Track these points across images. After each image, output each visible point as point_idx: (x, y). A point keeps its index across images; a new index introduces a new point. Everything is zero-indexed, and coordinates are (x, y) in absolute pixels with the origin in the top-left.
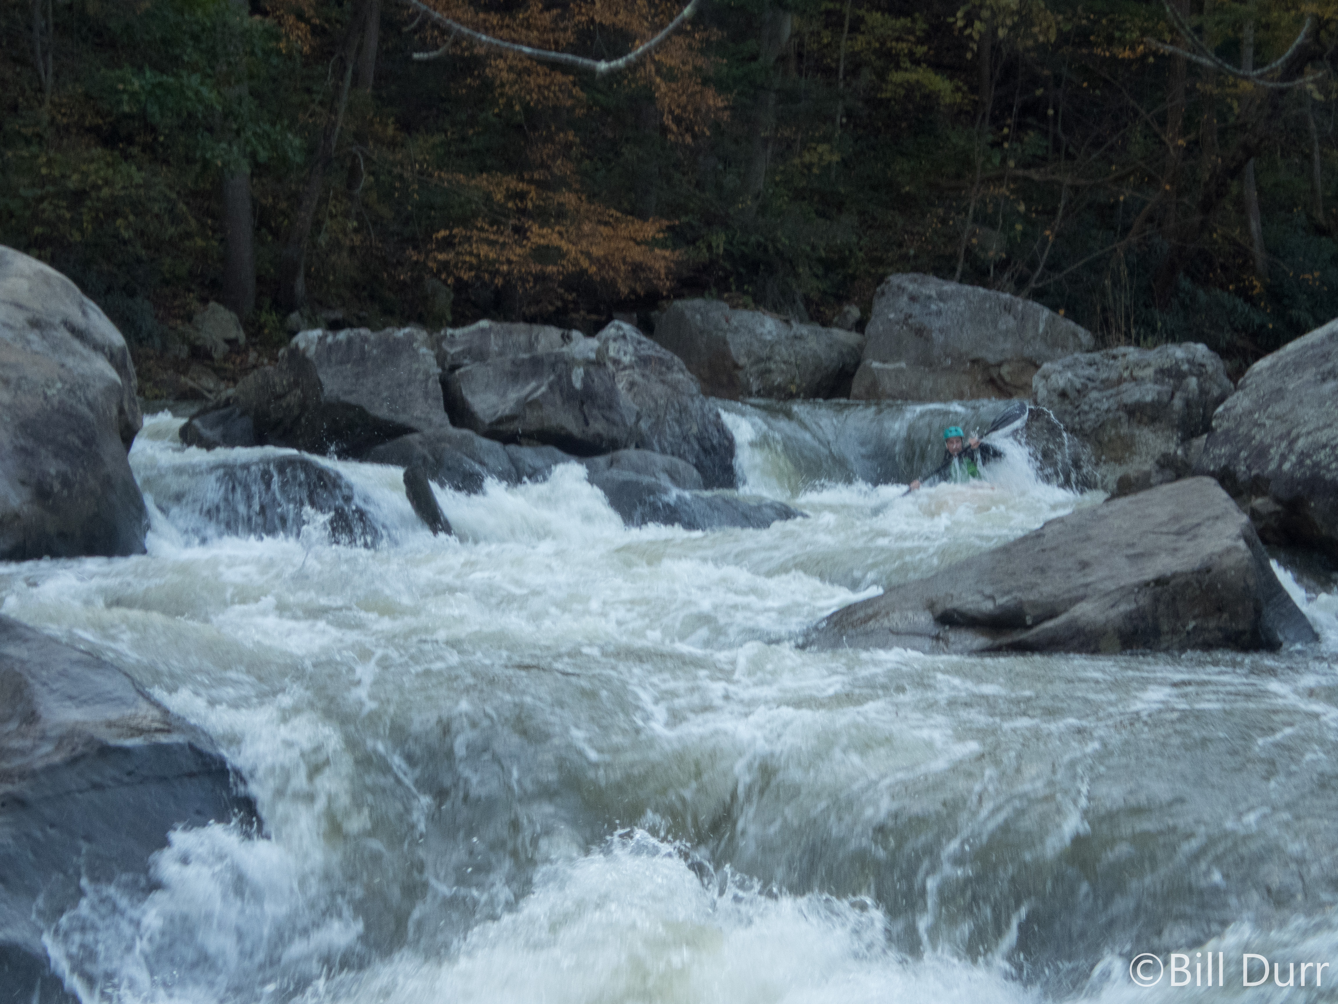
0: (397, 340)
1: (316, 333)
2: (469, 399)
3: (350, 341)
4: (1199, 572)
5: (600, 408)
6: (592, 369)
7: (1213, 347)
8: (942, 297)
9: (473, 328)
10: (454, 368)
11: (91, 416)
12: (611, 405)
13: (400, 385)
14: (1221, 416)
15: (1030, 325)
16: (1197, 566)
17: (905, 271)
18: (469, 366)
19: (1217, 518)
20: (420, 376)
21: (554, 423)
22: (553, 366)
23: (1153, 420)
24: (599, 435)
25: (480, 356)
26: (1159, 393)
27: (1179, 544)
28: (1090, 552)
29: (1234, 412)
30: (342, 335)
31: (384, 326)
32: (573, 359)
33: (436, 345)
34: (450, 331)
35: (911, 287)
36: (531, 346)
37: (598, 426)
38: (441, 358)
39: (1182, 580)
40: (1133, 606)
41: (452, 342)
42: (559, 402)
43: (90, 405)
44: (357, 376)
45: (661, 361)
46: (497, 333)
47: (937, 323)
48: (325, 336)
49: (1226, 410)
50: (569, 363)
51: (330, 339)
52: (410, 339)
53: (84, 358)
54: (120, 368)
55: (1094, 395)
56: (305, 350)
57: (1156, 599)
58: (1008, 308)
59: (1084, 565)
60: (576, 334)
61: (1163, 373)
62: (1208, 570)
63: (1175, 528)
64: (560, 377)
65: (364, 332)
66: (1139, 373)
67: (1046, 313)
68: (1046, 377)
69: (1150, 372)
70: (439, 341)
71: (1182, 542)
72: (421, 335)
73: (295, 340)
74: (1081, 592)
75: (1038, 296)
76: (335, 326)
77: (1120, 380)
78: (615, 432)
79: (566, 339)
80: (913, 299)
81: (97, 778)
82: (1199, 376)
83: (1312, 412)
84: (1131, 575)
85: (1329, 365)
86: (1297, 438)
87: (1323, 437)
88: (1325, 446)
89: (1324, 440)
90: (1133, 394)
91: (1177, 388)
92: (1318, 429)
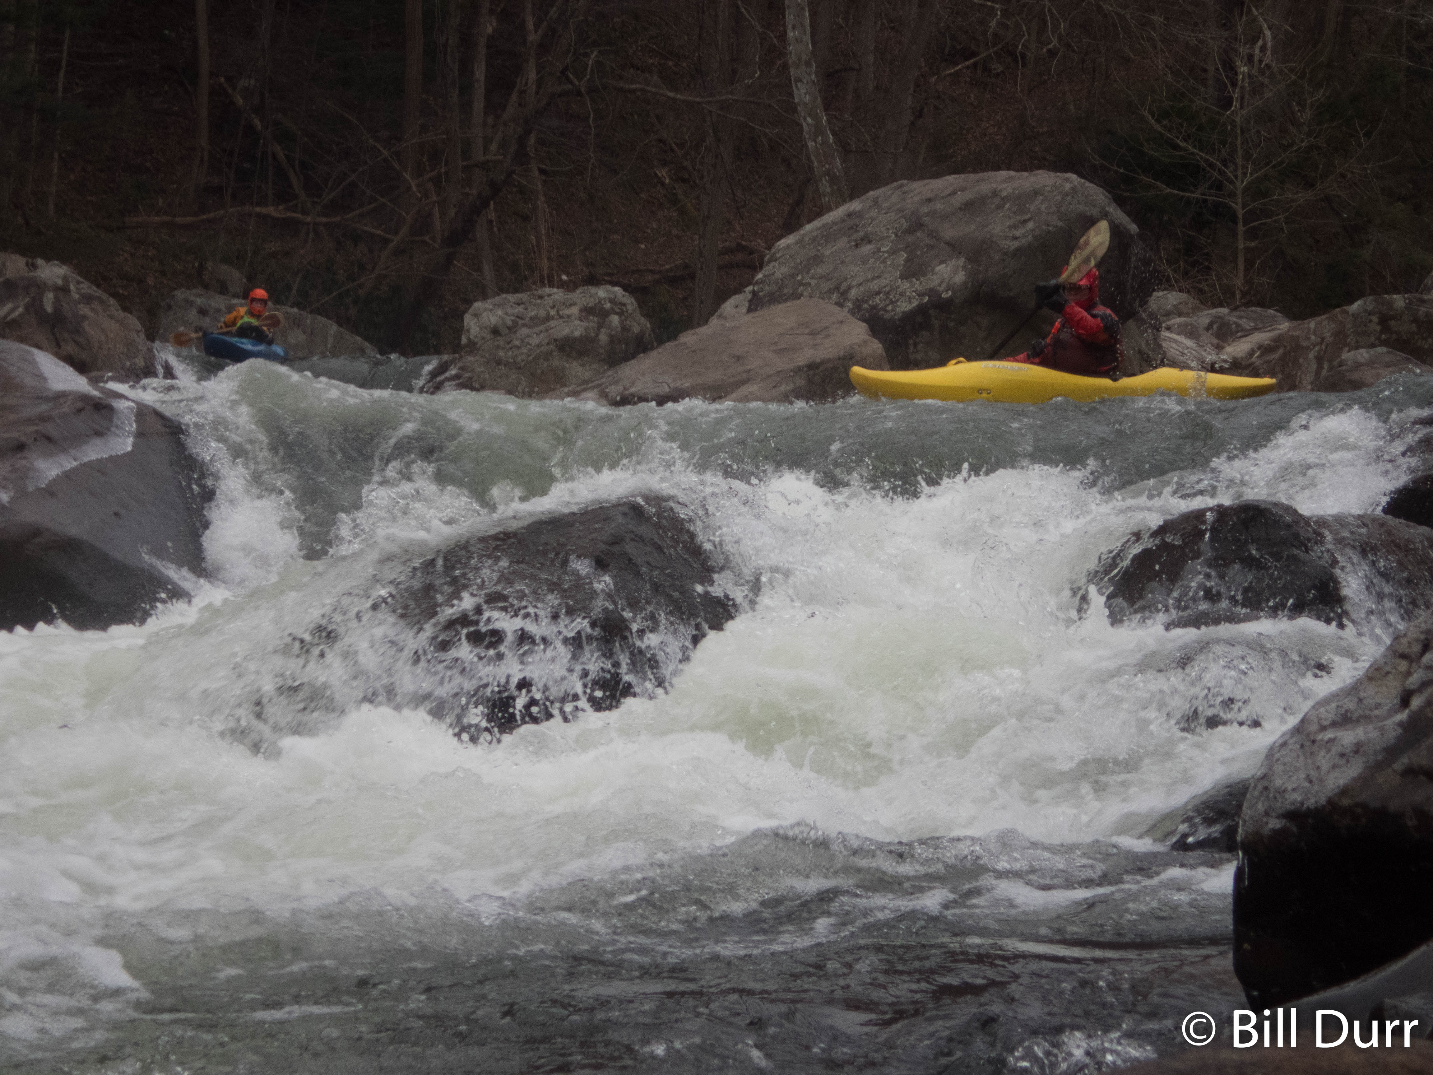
5: (69, 331)
6: (60, 295)
7: (628, 289)
12: (78, 329)
15: (319, 339)
16: (841, 354)
17: (189, 287)
19: (842, 322)
22: (27, 289)
23: (581, 354)
24: (71, 357)
26: (586, 329)
27: (818, 341)
29: (774, 277)
32: (44, 284)
45: (101, 300)
50: (41, 287)
58: (296, 323)
60: (39, 261)
61: (588, 311)
63: (808, 331)
64: (33, 300)
66: (566, 312)
67: (334, 328)
68: (477, 316)
69: (575, 310)
74: (744, 376)
75: (324, 311)
79: (32, 265)
82: (620, 314)
83: (856, 269)
84: (783, 364)
85: (862, 233)
86: (849, 288)
87: (875, 286)
88: (878, 293)
89: (876, 288)
90: (562, 330)
91: (600, 326)
92: (868, 281)
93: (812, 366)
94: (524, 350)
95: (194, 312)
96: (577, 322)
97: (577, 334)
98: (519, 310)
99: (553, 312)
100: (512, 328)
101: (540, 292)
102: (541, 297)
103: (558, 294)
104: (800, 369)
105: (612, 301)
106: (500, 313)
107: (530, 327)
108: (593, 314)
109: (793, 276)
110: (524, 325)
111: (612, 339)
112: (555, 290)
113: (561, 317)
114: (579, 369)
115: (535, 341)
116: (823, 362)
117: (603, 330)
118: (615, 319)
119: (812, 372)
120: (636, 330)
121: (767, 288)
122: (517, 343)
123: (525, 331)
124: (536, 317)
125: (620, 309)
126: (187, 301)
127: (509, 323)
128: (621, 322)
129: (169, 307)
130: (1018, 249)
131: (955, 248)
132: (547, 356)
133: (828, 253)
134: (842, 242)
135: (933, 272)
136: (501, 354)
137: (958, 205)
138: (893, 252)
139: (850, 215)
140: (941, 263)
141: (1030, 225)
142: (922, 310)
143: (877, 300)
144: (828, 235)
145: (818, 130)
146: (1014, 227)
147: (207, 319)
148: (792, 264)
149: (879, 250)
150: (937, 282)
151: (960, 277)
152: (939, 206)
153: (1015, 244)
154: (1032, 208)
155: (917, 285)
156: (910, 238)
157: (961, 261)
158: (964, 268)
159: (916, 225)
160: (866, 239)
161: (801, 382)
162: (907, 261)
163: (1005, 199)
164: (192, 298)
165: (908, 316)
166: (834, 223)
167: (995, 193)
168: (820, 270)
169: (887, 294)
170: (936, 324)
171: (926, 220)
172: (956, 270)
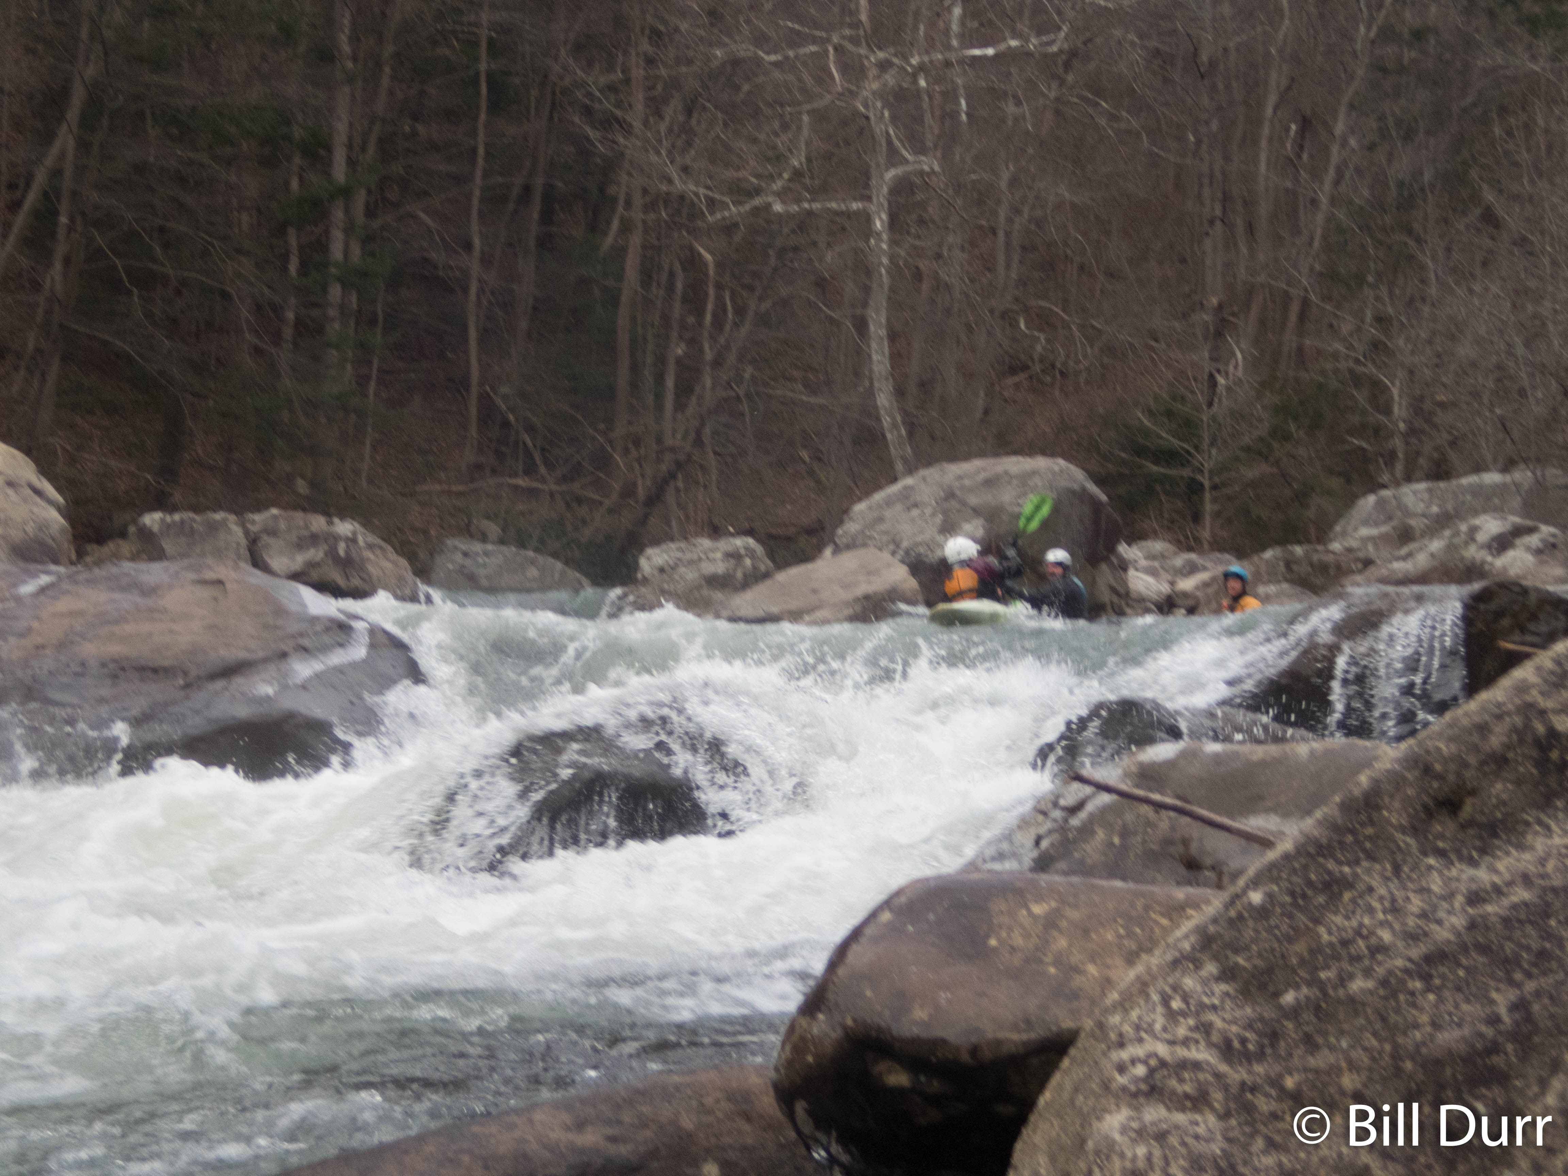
0: (215, 521)
1: (157, 516)
2: (269, 561)
3: (182, 522)
4: (889, 591)
5: (356, 570)
6: (350, 545)
7: (758, 539)
9: (267, 513)
10: (256, 540)
12: (362, 569)
13: (220, 551)
15: (548, 573)
16: (886, 587)
17: (456, 537)
18: (267, 539)
20: (234, 545)
22: (325, 540)
25: (273, 532)
26: (727, 568)
27: (871, 579)
30: (177, 517)
31: (205, 511)
32: (338, 536)
33: (243, 526)
34: (250, 516)
35: (463, 547)
36: (307, 527)
37: (356, 582)
38: (247, 533)
41: (253, 522)
44: (189, 544)
45: (380, 547)
46: (284, 518)
47: (482, 572)
48: (165, 517)
50: (336, 538)
51: (168, 519)
52: (224, 521)
53: (44, 509)
54: (66, 518)
55: (682, 570)
56: (150, 527)
58: (533, 562)
60: (336, 520)
61: (729, 555)
62: (895, 591)
63: (865, 571)
64: (331, 548)
65: (191, 515)
66: (712, 556)
67: (559, 566)
69: (719, 555)
70: (244, 522)
72: (232, 518)
73: (141, 520)
75: (555, 554)
76: (171, 510)
79: (330, 523)
82: (751, 559)
83: (907, 527)
84: (846, 595)
85: (913, 501)
86: (901, 541)
88: (921, 544)
89: (920, 540)
90: (709, 568)
91: (737, 566)
92: (915, 535)
93: (867, 597)
94: (683, 583)
95: (459, 555)
96: (720, 563)
97: (720, 572)
98: (679, 555)
99: (703, 556)
100: (674, 568)
101: (694, 542)
102: (694, 545)
103: (706, 543)
104: (859, 599)
105: (747, 549)
106: (665, 556)
107: (686, 567)
108: (732, 558)
109: (863, 531)
110: (682, 566)
111: (745, 575)
112: (705, 541)
113: (709, 560)
115: (690, 577)
116: (875, 594)
117: (739, 569)
118: (748, 562)
119: (866, 601)
120: (763, 568)
121: (844, 540)
122: (677, 578)
124: (691, 559)
125: (751, 553)
126: (453, 547)
127: (672, 564)
128: (752, 563)
129: (442, 551)
131: (976, 512)
132: (699, 588)
133: (888, 515)
134: (899, 507)
136: (666, 586)
137: (980, 481)
138: (933, 515)
139: (906, 488)
140: (967, 522)
143: (922, 550)
144: (889, 502)
145: (894, 425)
147: (468, 560)
148: (863, 523)
149: (923, 514)
151: (980, 533)
152: (967, 482)
154: (1032, 483)
156: (945, 505)
159: (950, 495)
160: (916, 505)
161: (858, 608)
163: (1013, 477)
164: (459, 545)
168: (882, 527)
172: (977, 528)
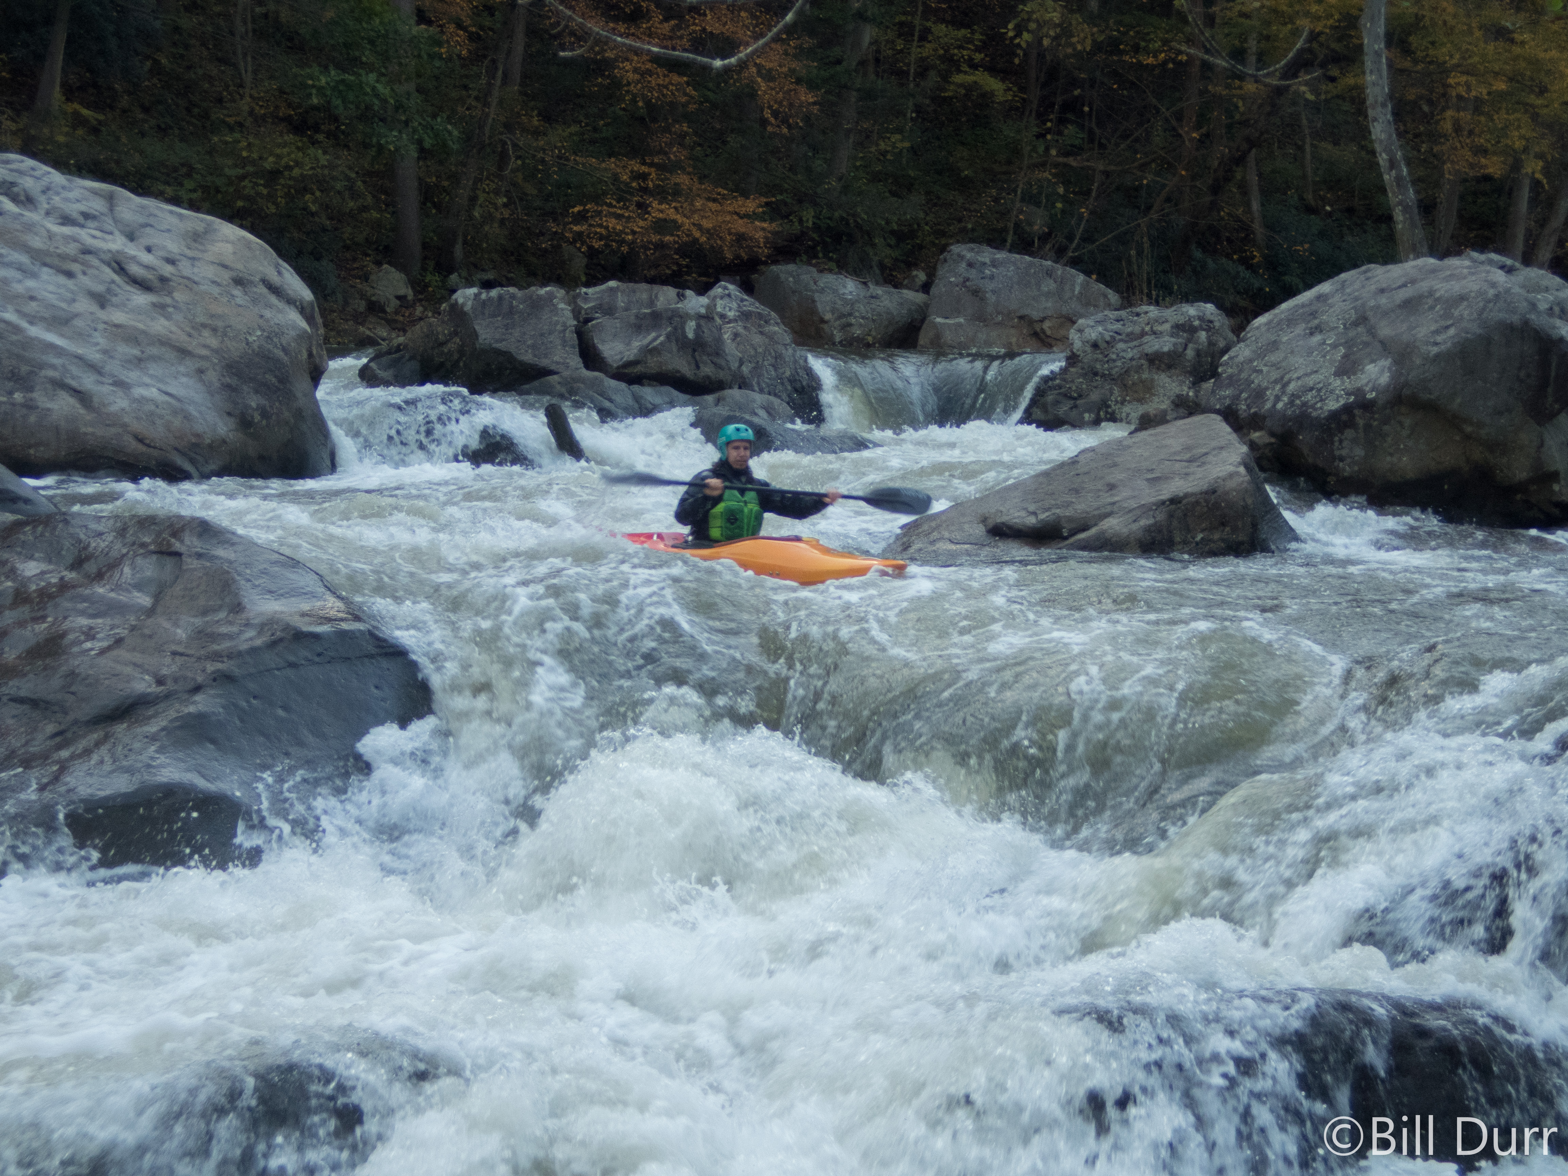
0: (540, 297)
1: (472, 291)
2: (600, 346)
3: (500, 298)
4: (1206, 493)
5: (709, 355)
6: (702, 322)
7: (1220, 306)
8: (994, 264)
9: (603, 287)
10: (587, 320)
11: (286, 359)
12: (718, 352)
13: (542, 335)
14: (1226, 364)
15: (1067, 287)
16: (1205, 487)
17: (964, 242)
18: (600, 319)
19: (1222, 448)
20: (559, 327)
21: (670, 367)
22: (670, 319)
23: (1169, 367)
24: (708, 377)
25: (609, 311)
26: (1175, 344)
27: (1191, 470)
28: (1116, 476)
29: (1236, 360)
30: (494, 293)
31: (529, 285)
32: (687, 314)
33: (572, 301)
34: (584, 290)
35: (969, 255)
36: (651, 303)
37: (707, 370)
38: (576, 312)
39: (1192, 499)
40: (1151, 521)
41: (586, 299)
42: (675, 349)
43: (284, 349)
44: (507, 327)
45: (760, 316)
46: (623, 292)
47: (990, 286)
48: (480, 293)
49: (1231, 358)
50: (684, 317)
51: (484, 296)
52: (551, 296)
53: (280, 311)
54: (310, 319)
56: (463, 305)
57: (1171, 516)
58: (1049, 274)
59: (1111, 487)
60: (689, 293)
61: (1178, 328)
62: (1214, 492)
63: (1187, 456)
64: (675, 329)
65: (512, 290)
66: (1158, 328)
67: (1081, 278)
68: (1081, 331)
69: (1167, 327)
70: (575, 297)
71: (1193, 468)
72: (560, 293)
73: (454, 297)
74: (1109, 509)
75: (1075, 263)
76: (487, 285)
77: (1143, 334)
78: (722, 375)
79: (681, 297)
80: (970, 265)
81: (292, 658)
82: (1208, 330)
83: (1301, 360)
84: (1150, 496)
85: (1316, 322)
86: (1289, 382)
87: (1310, 381)
88: (1311, 389)
89: (1311, 384)
90: (1153, 345)
91: (1189, 341)
92: (1306, 375)
94: (1119, 363)
95: (964, 265)
96: (1167, 338)
97: (1166, 349)
98: (1117, 326)
99: (1147, 329)
100: (1110, 343)
101: (1138, 310)
102: (1138, 315)
103: (1153, 311)
105: (1201, 318)
106: (1100, 329)
107: (1126, 342)
108: (1184, 331)
109: (1251, 361)
110: (1121, 340)
111: (1198, 353)
112: (1152, 308)
113: (1155, 333)
114: (1168, 380)
115: (1130, 355)
117: (1190, 346)
118: (1203, 335)
119: (1173, 507)
120: (1222, 344)
122: (1114, 357)
123: (1121, 345)
124: (1132, 333)
125: (1207, 325)
126: (959, 255)
127: (1108, 338)
128: (1208, 338)
129: (945, 261)
130: (1437, 356)
131: (1386, 347)
132: (1139, 369)
133: (1285, 339)
134: (1300, 329)
135: (1362, 370)
136: (1098, 366)
137: (1398, 302)
138: (1335, 346)
140: (1373, 361)
141: (1452, 331)
142: (1347, 409)
143: (1309, 397)
144: (1291, 322)
146: (1437, 332)
147: (974, 271)
148: (1254, 347)
149: (1324, 343)
150: (1364, 381)
151: (1385, 379)
152: (1383, 300)
153: (1435, 350)
154: (1456, 313)
155: (1348, 383)
156: (1352, 334)
157: (1386, 363)
158: (1390, 369)
159: (1362, 320)
162: (1345, 356)
163: (1437, 300)
164: (964, 253)
165: (1334, 415)
166: (1303, 306)
167: (1431, 293)
168: (1273, 358)
169: (1319, 390)
170: (1361, 422)
171: (1370, 314)
172: (1382, 372)
